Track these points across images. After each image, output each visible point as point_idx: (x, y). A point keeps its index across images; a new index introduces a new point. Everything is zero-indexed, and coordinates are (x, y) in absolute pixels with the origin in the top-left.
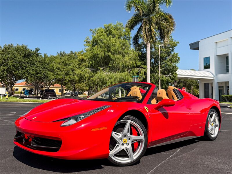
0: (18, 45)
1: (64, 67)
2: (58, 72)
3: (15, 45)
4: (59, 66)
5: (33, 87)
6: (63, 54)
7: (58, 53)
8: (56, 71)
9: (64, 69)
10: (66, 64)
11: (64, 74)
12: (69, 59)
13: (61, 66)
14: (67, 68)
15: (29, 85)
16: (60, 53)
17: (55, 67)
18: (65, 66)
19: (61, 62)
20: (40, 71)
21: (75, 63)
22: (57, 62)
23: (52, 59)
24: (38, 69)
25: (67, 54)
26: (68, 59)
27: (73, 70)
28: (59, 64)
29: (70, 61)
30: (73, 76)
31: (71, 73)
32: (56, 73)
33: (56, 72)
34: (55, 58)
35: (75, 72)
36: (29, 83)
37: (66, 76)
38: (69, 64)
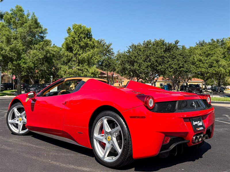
0: (155, 40)
1: (206, 58)
2: (200, 64)
3: (153, 41)
4: (201, 58)
5: (170, 82)
6: (202, 44)
7: (196, 43)
8: (197, 63)
9: (206, 60)
10: (209, 54)
11: (207, 67)
12: (212, 48)
13: (203, 58)
14: (210, 59)
15: (166, 80)
16: (200, 43)
17: (196, 59)
18: (207, 57)
19: (202, 53)
20: (182, 65)
21: (219, 52)
22: (197, 53)
23: (192, 50)
24: (181, 63)
25: (207, 43)
26: (210, 49)
27: (217, 61)
28: (200, 55)
29: (213, 50)
30: (219, 68)
31: (215, 64)
32: (198, 66)
33: (198, 64)
34: (195, 49)
35: (220, 63)
36: (165, 78)
37: (209, 69)
38: (212, 54)
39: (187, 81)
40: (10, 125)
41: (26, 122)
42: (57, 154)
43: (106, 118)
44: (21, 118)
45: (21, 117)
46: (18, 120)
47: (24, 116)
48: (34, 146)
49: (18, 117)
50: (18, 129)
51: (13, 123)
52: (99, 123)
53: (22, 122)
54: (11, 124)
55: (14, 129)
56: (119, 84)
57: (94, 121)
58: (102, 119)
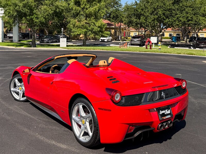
36: (175, 28)
40: (12, 92)
41: (24, 91)
42: (45, 126)
43: (81, 104)
44: (21, 87)
45: (21, 86)
46: (18, 89)
47: (23, 86)
48: (29, 115)
49: (19, 86)
50: (19, 95)
51: (15, 91)
53: (22, 91)
54: (13, 92)
55: (16, 96)
56: (104, 62)
58: (78, 104)
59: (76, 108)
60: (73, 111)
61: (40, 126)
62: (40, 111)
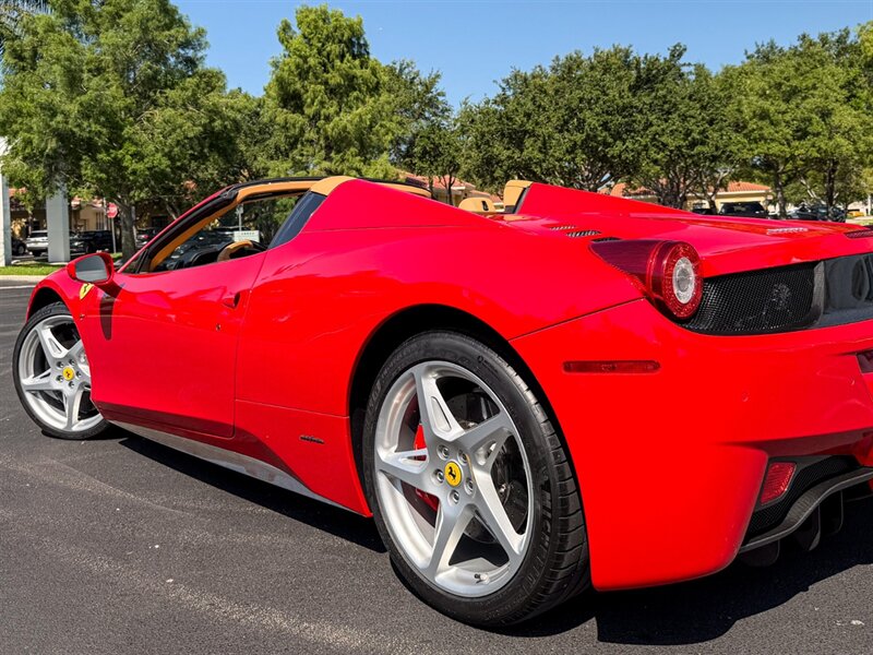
0: (597, 50)
1: (783, 106)
2: (761, 129)
3: (587, 54)
4: (766, 104)
6: (767, 56)
7: (746, 52)
8: (752, 126)
9: (784, 113)
10: (795, 92)
11: (789, 137)
12: (804, 68)
13: (772, 104)
14: (797, 106)
15: (637, 194)
16: (758, 52)
17: (747, 112)
18: (787, 101)
19: (770, 87)
20: (700, 133)
21: (829, 80)
22: (751, 90)
23: (730, 79)
24: (694, 127)
25: (786, 49)
26: (797, 70)
27: (825, 114)
28: (763, 95)
29: (810, 75)
30: (830, 139)
31: (817, 125)
32: (756, 134)
33: (754, 130)
34: (743, 72)
35: (835, 120)
36: (635, 188)
37: (797, 143)
38: (807, 88)
39: (714, 193)
40: (29, 397)
41: (89, 382)
43: (430, 369)
44: (70, 367)
45: (71, 362)
46: (59, 378)
47: (83, 360)
49: (59, 364)
50: (64, 410)
51: (41, 392)
52: (399, 394)
53: (76, 386)
54: (35, 395)
55: (47, 413)
56: (484, 203)
57: (371, 383)
58: (412, 375)
59: (397, 402)
60: (380, 420)
61: (184, 536)
62: (177, 473)
